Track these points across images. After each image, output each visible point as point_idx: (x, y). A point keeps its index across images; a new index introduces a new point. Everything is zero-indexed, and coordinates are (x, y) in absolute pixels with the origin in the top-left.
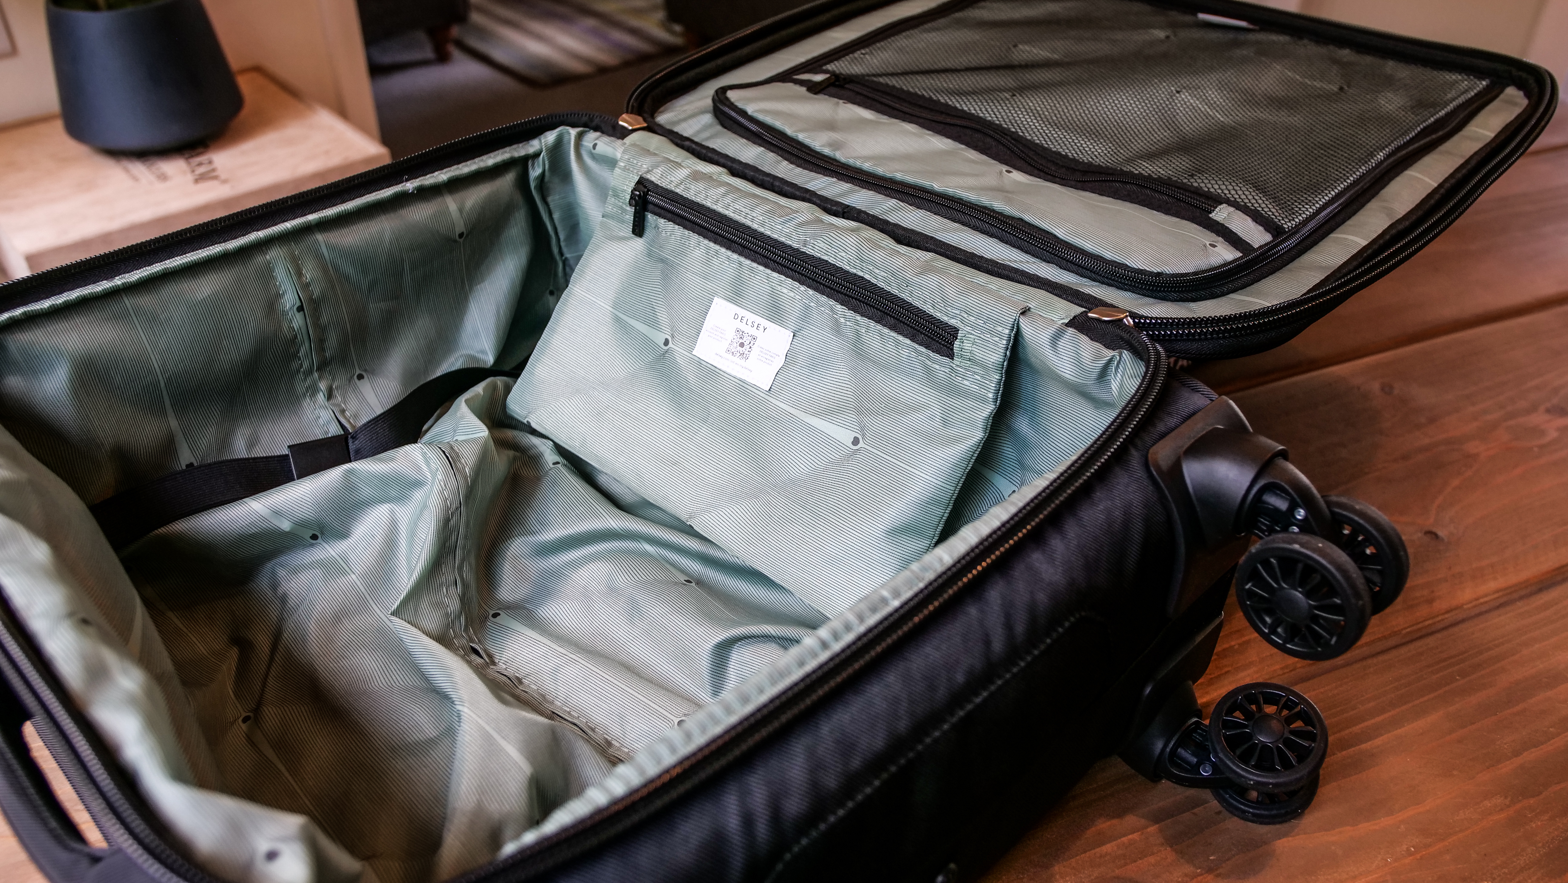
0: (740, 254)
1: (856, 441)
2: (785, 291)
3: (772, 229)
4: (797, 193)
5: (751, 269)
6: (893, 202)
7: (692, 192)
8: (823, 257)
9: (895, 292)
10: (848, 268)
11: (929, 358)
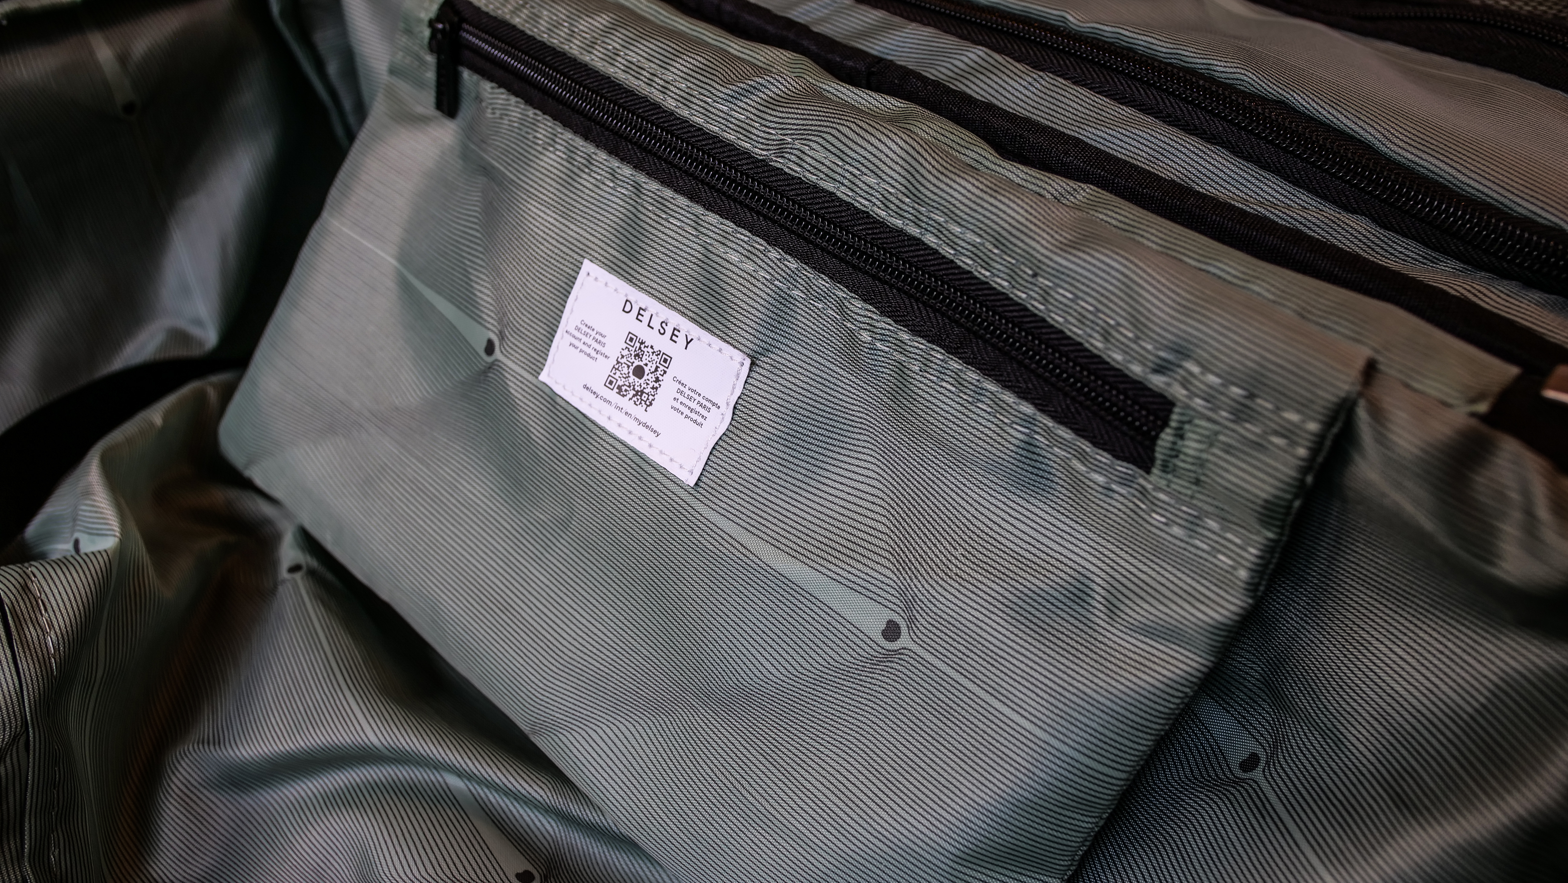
0: (638, 167)
1: (891, 631)
2: (734, 257)
3: (706, 113)
4: (770, 28)
5: (661, 203)
6: (975, 54)
7: (543, 24)
8: (822, 184)
9: (1002, 284)
10: (883, 214)
11: (1082, 457)
